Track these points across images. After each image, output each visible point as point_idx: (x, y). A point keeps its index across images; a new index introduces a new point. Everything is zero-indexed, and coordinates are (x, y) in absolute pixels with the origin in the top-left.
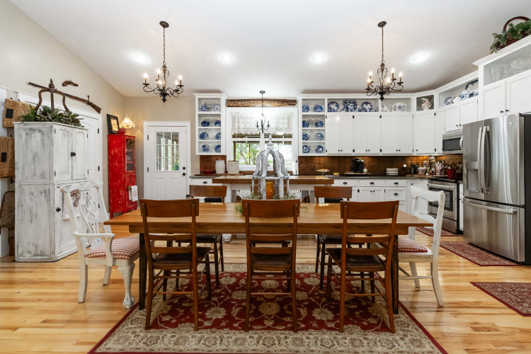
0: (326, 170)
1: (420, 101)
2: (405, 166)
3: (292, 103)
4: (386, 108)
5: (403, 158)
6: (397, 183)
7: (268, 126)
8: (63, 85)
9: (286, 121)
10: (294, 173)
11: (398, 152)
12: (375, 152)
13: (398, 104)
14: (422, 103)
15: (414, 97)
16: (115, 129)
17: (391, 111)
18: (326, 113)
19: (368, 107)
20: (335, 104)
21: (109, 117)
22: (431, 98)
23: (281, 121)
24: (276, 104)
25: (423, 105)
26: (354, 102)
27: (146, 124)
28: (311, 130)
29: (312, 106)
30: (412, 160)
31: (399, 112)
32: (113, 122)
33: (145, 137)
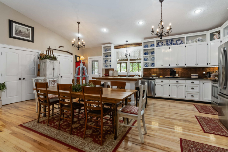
0: (155, 75)
1: (212, 35)
2: (204, 73)
3: (140, 44)
4: (190, 41)
5: (204, 69)
6: (193, 82)
7: (129, 56)
8: (59, 47)
9: (138, 52)
10: (141, 76)
11: (197, 65)
12: (182, 65)
13: (197, 39)
14: (214, 36)
15: (208, 33)
16: (78, 60)
17: (193, 43)
18: (155, 47)
19: (179, 42)
20: (161, 43)
21: (76, 56)
22: (219, 32)
23: (136, 53)
24: (134, 46)
25: (214, 37)
26: (172, 40)
27: (89, 58)
28: (149, 56)
29: (149, 45)
30: (210, 69)
31: (199, 43)
32: (78, 58)
33: (88, 63)
